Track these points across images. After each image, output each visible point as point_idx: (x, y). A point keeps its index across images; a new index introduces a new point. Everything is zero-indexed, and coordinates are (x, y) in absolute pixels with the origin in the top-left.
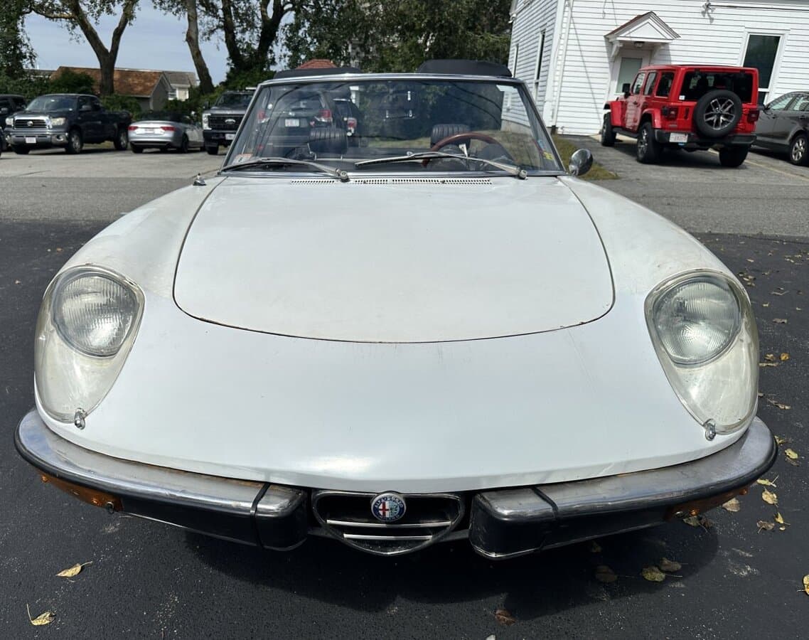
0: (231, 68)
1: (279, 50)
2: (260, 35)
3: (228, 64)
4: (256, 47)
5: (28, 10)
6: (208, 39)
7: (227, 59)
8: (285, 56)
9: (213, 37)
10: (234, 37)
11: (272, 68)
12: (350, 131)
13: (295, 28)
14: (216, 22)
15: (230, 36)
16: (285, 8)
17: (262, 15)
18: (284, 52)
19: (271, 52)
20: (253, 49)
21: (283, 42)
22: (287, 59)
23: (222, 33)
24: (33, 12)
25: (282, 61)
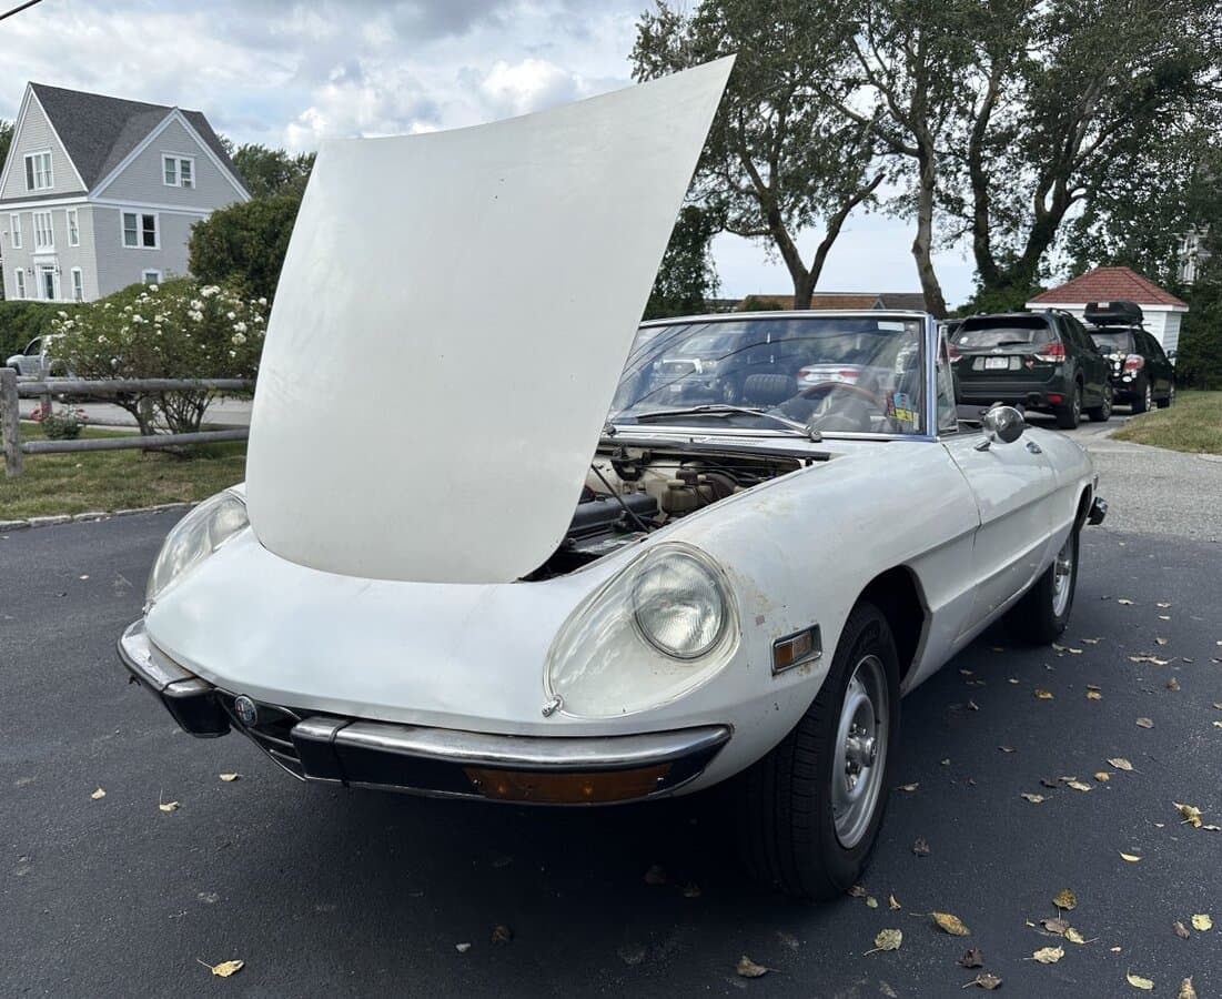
0: (980, 286)
1: (1057, 257)
2: (1028, 236)
3: (975, 280)
4: (1021, 253)
5: (719, 228)
6: (952, 247)
7: (975, 274)
8: (1064, 266)
9: (959, 244)
10: (988, 241)
11: (1044, 283)
12: (1130, 375)
13: (1083, 223)
14: (963, 222)
15: (982, 241)
16: (1073, 195)
17: (1037, 208)
18: (1064, 259)
19: (1045, 259)
20: (1015, 257)
21: (1063, 244)
22: (1066, 269)
23: (970, 237)
24: (724, 230)
25: (1060, 272)
